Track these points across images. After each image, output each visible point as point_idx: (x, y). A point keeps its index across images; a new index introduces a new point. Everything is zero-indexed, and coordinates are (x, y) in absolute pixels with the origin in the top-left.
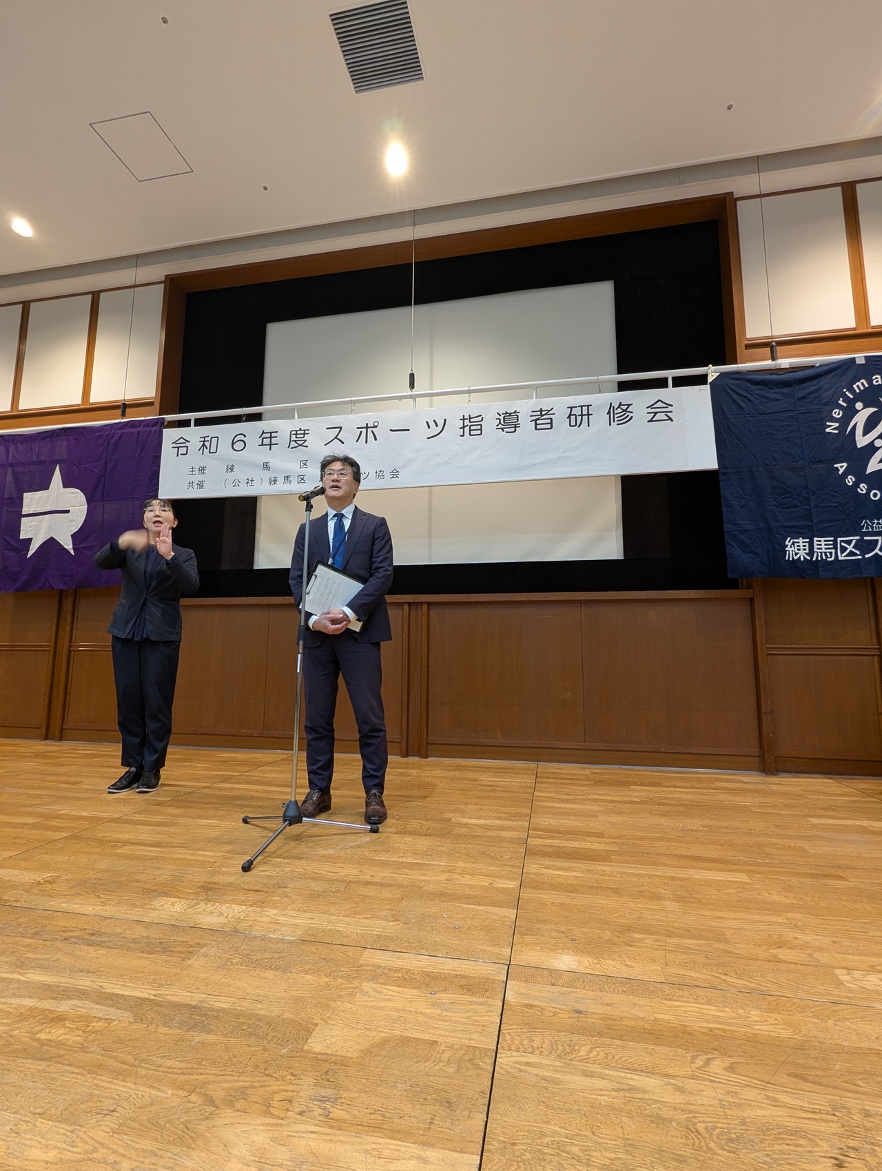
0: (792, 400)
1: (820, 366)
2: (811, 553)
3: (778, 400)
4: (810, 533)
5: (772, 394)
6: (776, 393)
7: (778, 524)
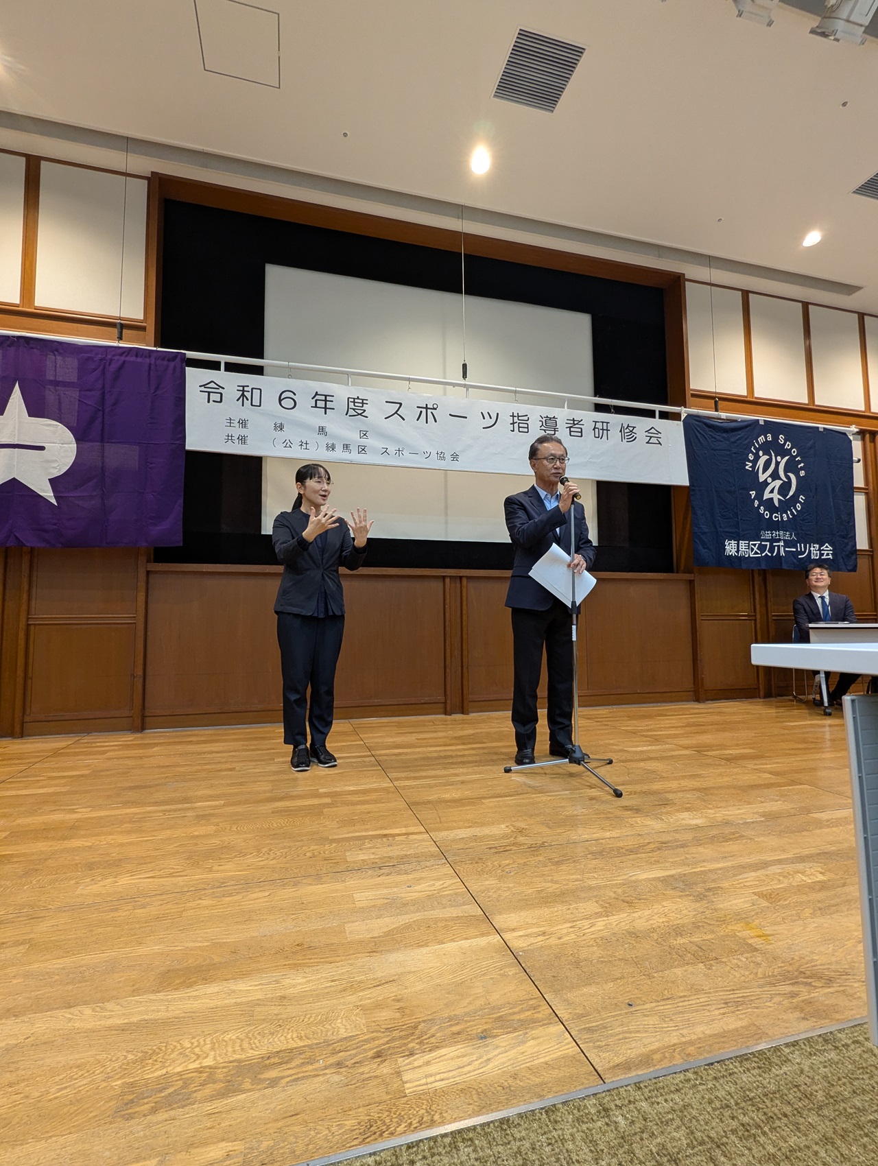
0: (728, 442)
1: (741, 421)
2: (738, 552)
3: (721, 441)
4: (738, 538)
5: (718, 436)
6: (719, 436)
7: (722, 530)
